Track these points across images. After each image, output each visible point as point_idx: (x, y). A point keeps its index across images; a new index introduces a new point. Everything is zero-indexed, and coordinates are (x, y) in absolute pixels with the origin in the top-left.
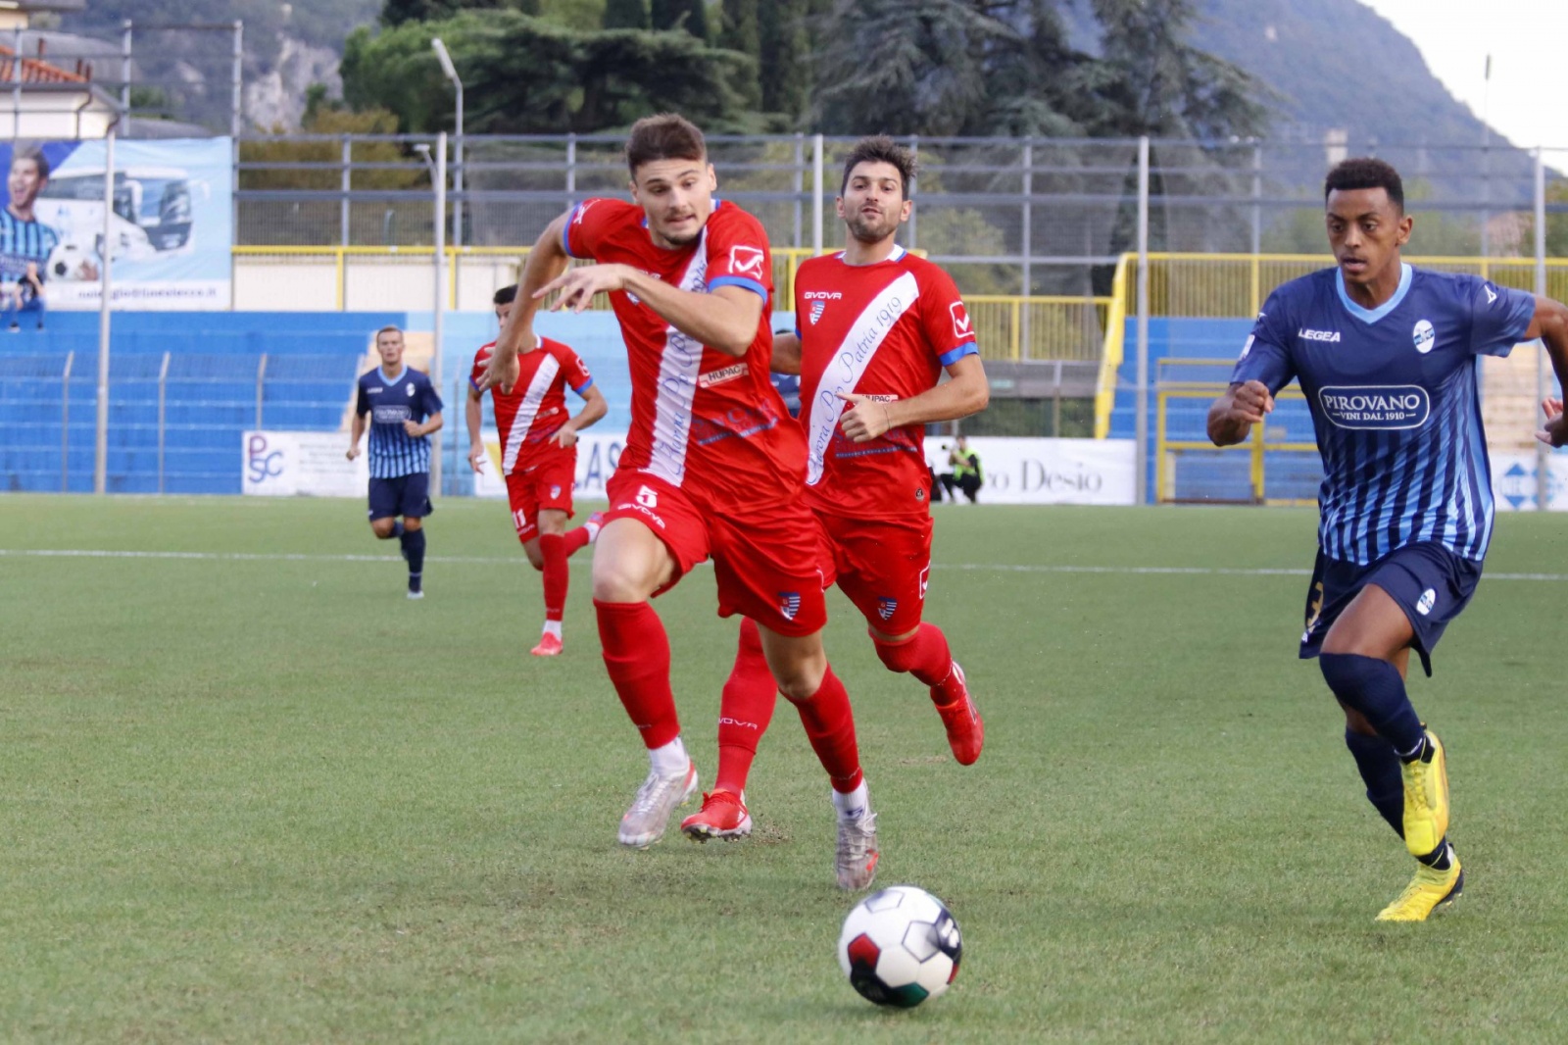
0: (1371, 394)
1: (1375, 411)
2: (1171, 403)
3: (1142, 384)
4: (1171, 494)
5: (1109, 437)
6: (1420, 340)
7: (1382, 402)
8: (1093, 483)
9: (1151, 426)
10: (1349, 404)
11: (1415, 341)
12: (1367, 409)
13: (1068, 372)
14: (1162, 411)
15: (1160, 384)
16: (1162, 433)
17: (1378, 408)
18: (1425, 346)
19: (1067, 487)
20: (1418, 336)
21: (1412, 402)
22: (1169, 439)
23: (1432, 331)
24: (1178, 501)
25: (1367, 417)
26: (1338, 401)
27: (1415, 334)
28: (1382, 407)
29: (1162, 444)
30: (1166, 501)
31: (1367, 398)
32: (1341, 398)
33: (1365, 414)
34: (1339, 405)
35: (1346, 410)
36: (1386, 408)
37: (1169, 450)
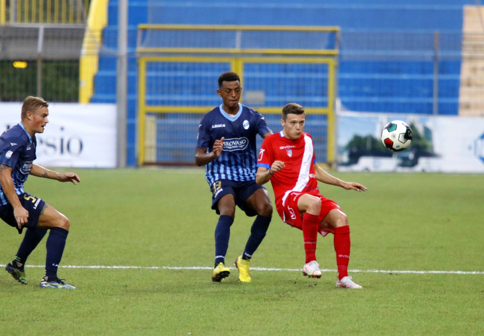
0: (235, 140)
1: (236, 145)
2: (150, 66)
3: (123, 49)
4: (152, 157)
5: (93, 101)
6: (245, 126)
7: (238, 142)
8: (75, 146)
9: (132, 88)
10: (229, 144)
11: (244, 126)
12: (233, 145)
13: (50, 35)
14: (143, 74)
15: (140, 49)
16: (142, 96)
17: (237, 144)
18: (247, 127)
19: (50, 150)
20: (244, 125)
21: (244, 142)
22: (149, 103)
23: (248, 123)
24: (160, 164)
25: (233, 147)
26: (226, 143)
27: (244, 124)
28: (238, 144)
29: (142, 108)
30: (147, 164)
31: (233, 142)
32: (227, 142)
33: (233, 146)
34: (226, 144)
35: (228, 146)
36: (239, 144)
37: (149, 114)
